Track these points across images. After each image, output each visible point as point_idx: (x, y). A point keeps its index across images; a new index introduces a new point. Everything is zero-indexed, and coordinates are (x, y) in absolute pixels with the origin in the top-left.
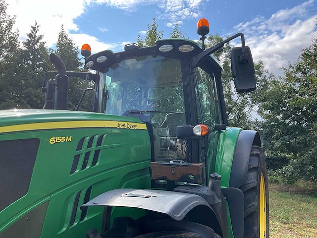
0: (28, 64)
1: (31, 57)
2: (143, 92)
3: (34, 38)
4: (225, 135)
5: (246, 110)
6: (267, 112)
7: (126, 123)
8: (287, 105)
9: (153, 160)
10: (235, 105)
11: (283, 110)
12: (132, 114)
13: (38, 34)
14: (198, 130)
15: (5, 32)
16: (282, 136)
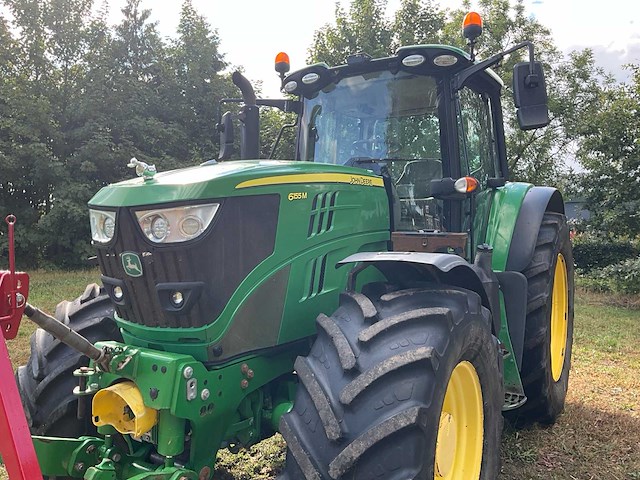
1: (131, 54)
2: (367, 127)
3: (134, 16)
4: (503, 195)
5: (553, 151)
6: (592, 156)
7: (359, 177)
8: (635, 141)
9: (392, 229)
10: (531, 142)
11: (626, 151)
12: (361, 164)
13: (141, 9)
14: (461, 185)
15: (83, 8)
16: (619, 201)
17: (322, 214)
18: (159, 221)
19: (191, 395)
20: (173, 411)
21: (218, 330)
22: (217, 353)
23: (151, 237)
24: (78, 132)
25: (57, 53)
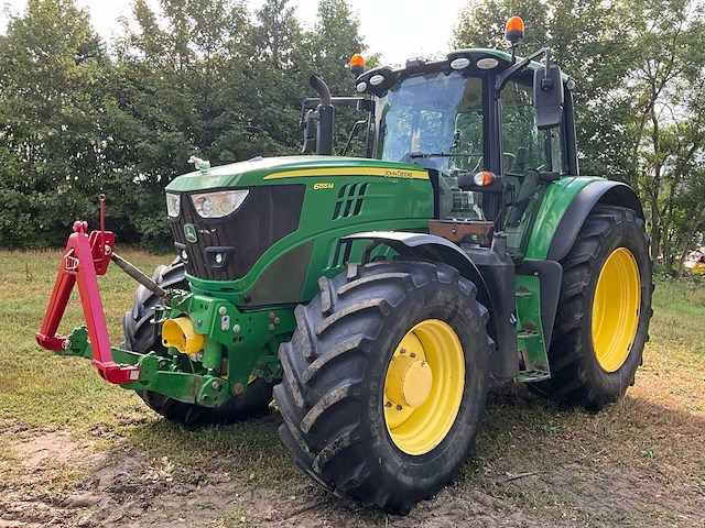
0: (265, 55)
1: (272, 40)
12: (414, 158)
14: (480, 179)
17: (350, 202)
18: (206, 202)
19: (225, 326)
20: (210, 336)
21: (246, 283)
22: (247, 300)
23: (201, 214)
24: (218, 121)
25: (200, 42)
